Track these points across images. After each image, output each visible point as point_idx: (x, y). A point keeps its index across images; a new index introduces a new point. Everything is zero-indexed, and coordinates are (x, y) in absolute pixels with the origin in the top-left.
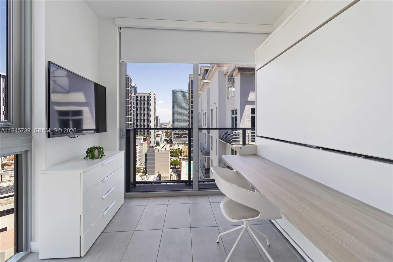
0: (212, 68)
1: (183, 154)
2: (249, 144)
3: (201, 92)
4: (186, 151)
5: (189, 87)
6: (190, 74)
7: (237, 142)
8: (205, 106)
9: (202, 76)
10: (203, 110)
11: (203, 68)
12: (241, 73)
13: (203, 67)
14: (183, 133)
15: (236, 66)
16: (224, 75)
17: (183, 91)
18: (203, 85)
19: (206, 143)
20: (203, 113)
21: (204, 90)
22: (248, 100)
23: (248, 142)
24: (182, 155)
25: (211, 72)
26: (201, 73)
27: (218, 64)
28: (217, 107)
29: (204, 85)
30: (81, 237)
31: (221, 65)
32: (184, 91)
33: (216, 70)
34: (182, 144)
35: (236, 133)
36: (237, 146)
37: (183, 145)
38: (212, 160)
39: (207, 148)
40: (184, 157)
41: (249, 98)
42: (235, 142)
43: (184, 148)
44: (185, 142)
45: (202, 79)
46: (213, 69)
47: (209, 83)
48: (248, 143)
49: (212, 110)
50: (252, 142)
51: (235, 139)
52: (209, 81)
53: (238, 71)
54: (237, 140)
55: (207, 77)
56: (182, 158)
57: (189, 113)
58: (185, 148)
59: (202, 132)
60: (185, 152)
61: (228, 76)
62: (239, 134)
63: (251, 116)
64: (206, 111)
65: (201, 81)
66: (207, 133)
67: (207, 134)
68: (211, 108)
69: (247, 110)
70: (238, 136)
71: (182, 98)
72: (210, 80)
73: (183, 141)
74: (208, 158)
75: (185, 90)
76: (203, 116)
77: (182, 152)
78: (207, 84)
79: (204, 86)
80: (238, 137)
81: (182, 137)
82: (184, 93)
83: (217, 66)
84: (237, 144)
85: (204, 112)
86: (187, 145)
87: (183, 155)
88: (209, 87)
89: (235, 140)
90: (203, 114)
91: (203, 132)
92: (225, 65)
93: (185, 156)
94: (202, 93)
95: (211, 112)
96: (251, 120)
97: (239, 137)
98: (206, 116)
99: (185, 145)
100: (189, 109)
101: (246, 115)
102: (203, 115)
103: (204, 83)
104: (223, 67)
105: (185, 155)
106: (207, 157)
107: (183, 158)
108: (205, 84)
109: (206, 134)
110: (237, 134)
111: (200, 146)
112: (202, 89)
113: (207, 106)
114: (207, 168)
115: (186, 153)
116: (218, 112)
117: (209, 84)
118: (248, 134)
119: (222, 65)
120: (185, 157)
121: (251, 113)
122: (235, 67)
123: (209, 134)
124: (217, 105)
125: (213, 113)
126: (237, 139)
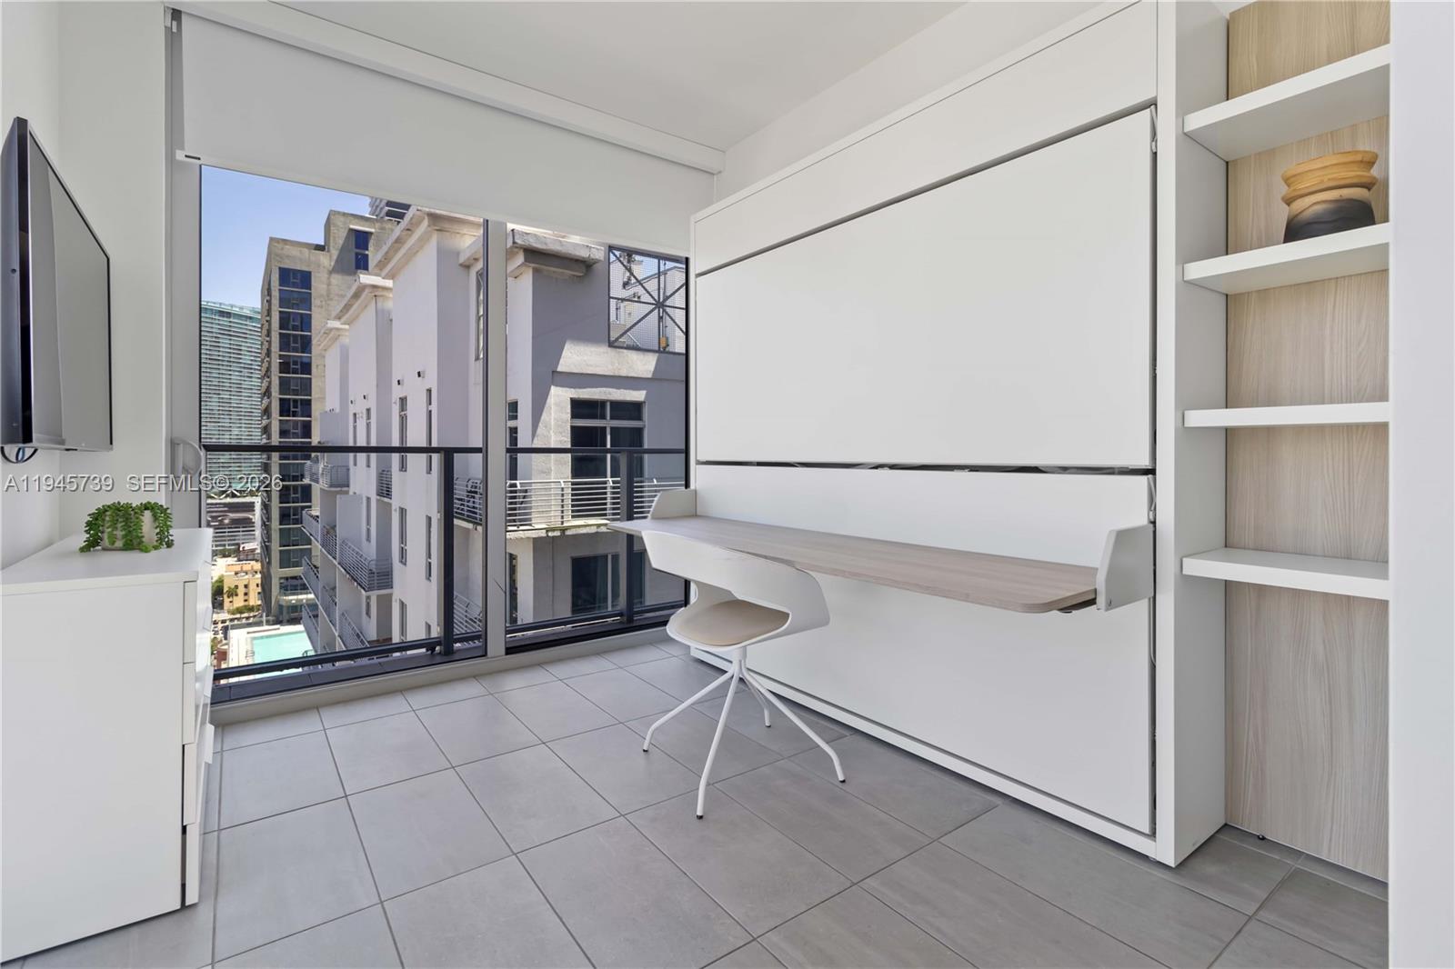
0: (406, 232)
1: (227, 601)
2: (565, 525)
3: (345, 324)
4: (246, 586)
5: (269, 294)
6: (272, 239)
7: (520, 520)
8: (364, 384)
9: (335, 257)
10: (351, 398)
11: (339, 221)
12: (536, 271)
13: (342, 219)
14: (225, 505)
15: (516, 241)
16: (461, 265)
17: (227, 308)
18: (356, 295)
19: (368, 539)
20: (355, 415)
21: (357, 317)
22: (559, 369)
23: (562, 517)
24: (222, 608)
25: (399, 249)
26: (332, 244)
27: (434, 218)
28: (429, 391)
29: (363, 296)
30: (184, 829)
31: (447, 226)
32: (236, 310)
33: (423, 241)
34: (224, 556)
35: (519, 487)
36: (521, 534)
37: (229, 559)
38: (403, 606)
39: (375, 557)
40: (233, 614)
41: (562, 361)
42: (514, 521)
43: (236, 573)
44: (238, 545)
45: (334, 267)
46: (410, 236)
47: (385, 289)
48: (562, 523)
49: (403, 401)
50: (573, 517)
51: (515, 509)
52: (389, 283)
53: (526, 260)
54: (520, 514)
55: (377, 266)
56: (223, 622)
57: (267, 412)
58: (242, 571)
59: (347, 493)
60: (241, 590)
61: (477, 273)
62: (526, 491)
63: (572, 427)
64: (372, 403)
65: (329, 278)
66: (374, 498)
67: (378, 500)
68: (397, 392)
69: (556, 404)
70: (524, 497)
71: (224, 342)
72: (391, 276)
73: (227, 543)
74: (379, 597)
75: (241, 308)
76: (355, 427)
77: (225, 590)
78: (376, 294)
79: (359, 301)
80: (522, 503)
81: (221, 521)
82: (231, 320)
83: (429, 226)
84: (521, 528)
85: (360, 407)
86: (250, 557)
87: (227, 604)
88: (389, 305)
89: (515, 515)
90: (351, 418)
91: (351, 493)
92: (465, 230)
93: (240, 611)
94: (347, 327)
95: (396, 409)
96: (569, 440)
97: (525, 503)
98: (368, 425)
99: (239, 560)
100: (267, 393)
101: (553, 423)
102: (355, 422)
103: (363, 288)
104: (458, 235)
105: (239, 602)
106: (374, 595)
107: (232, 620)
108: (367, 291)
109: (368, 499)
110: (521, 491)
111: (341, 554)
112: (348, 310)
113: (375, 383)
114: (378, 641)
115: (246, 594)
116: (434, 407)
117: (385, 293)
118: (563, 489)
119: (456, 227)
120: (241, 613)
121: (569, 415)
122: (514, 243)
123: (386, 500)
124: (431, 380)
125: (409, 412)
126: (520, 508)
